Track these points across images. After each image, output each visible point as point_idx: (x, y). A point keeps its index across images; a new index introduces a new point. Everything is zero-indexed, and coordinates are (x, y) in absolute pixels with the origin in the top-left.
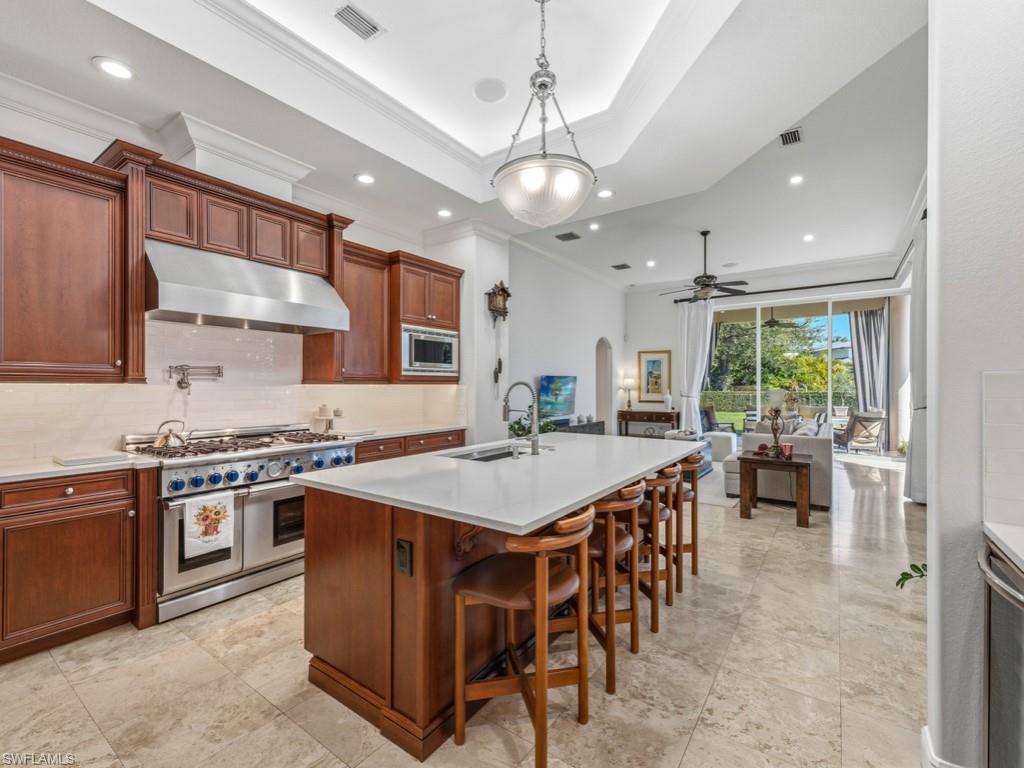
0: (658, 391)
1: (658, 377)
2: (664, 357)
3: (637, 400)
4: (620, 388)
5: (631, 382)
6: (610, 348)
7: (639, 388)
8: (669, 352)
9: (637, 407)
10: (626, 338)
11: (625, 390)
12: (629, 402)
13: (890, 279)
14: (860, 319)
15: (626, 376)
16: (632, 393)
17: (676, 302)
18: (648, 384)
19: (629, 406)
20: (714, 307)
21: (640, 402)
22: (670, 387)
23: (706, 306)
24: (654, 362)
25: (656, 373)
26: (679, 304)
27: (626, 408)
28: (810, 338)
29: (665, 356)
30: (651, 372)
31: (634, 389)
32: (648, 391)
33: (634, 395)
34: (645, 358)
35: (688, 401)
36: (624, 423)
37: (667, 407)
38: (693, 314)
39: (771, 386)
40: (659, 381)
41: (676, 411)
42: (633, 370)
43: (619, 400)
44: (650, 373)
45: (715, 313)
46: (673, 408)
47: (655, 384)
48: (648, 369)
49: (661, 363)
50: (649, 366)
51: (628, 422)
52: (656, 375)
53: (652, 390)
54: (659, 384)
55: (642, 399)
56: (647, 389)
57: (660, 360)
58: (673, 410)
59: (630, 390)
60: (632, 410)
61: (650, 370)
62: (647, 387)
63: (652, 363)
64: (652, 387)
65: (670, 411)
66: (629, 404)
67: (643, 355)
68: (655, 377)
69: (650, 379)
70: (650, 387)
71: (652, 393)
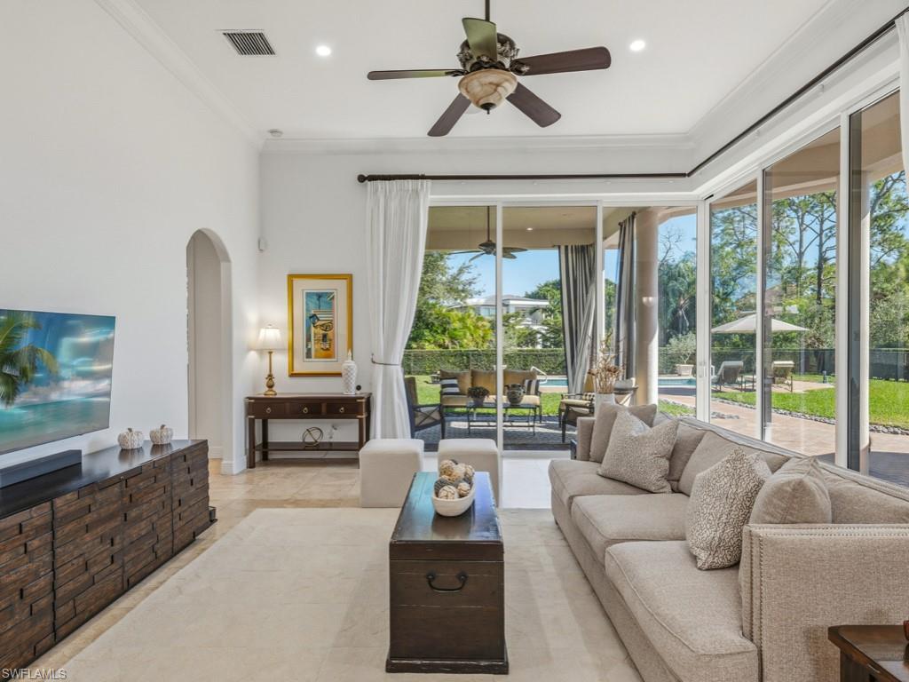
0: (328, 353)
1: (328, 326)
2: (339, 287)
3: (286, 372)
4: (249, 349)
5: (274, 335)
6: (227, 259)
7: (292, 349)
8: (349, 278)
9: (287, 388)
10: (261, 245)
11: (260, 351)
12: (270, 377)
13: (683, 175)
14: (570, 255)
15: (262, 324)
16: (276, 357)
17: (362, 179)
18: (309, 339)
19: (270, 387)
20: (430, 197)
21: (293, 375)
22: (351, 346)
23: (416, 193)
24: (319, 296)
25: (323, 318)
26: (369, 183)
27: (262, 391)
28: (463, 291)
29: (343, 284)
30: (314, 316)
31: (280, 350)
32: (308, 355)
33: (281, 361)
34: (302, 287)
35: (385, 375)
36: (258, 424)
37: (347, 385)
38: (394, 205)
39: (427, 344)
40: (329, 334)
41: (365, 391)
42: (279, 313)
43: (248, 376)
44: (313, 318)
45: (431, 208)
46: (359, 388)
47: (323, 340)
48: (308, 310)
49: (333, 298)
50: (309, 303)
51: (269, 420)
52: (323, 322)
53: (316, 351)
54: (330, 340)
55: (296, 371)
56: (305, 351)
57: (332, 293)
58: (358, 392)
59: (270, 353)
60: (276, 394)
61: (313, 312)
62: (307, 346)
63: (315, 298)
64: (316, 346)
65: (353, 393)
66: (271, 383)
67: (296, 282)
68: (322, 325)
69: (313, 329)
70: (313, 346)
71: (316, 357)
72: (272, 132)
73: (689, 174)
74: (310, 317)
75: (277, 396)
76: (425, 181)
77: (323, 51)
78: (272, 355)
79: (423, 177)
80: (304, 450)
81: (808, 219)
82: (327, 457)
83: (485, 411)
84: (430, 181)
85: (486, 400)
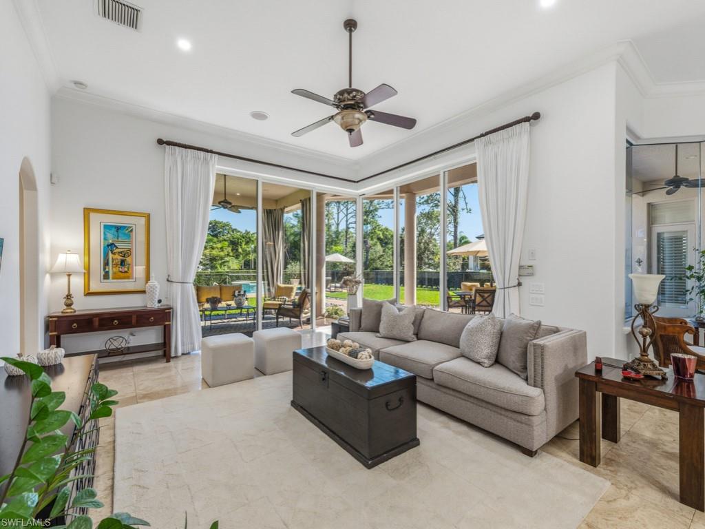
0: (126, 275)
1: (126, 254)
2: (137, 222)
3: (83, 292)
4: (47, 272)
5: (74, 260)
8: (147, 216)
9: (84, 305)
10: (53, 179)
12: (69, 296)
15: (62, 250)
16: (74, 279)
17: (160, 142)
18: (106, 264)
19: (69, 305)
20: (217, 166)
21: (89, 294)
22: (147, 269)
24: (118, 228)
25: (122, 246)
30: (111, 245)
31: (77, 273)
32: (106, 276)
33: (78, 282)
34: (100, 220)
37: (151, 300)
38: (189, 167)
40: (128, 259)
42: (78, 241)
44: (111, 247)
45: (218, 175)
46: (160, 301)
47: (121, 264)
48: (105, 239)
49: (132, 231)
50: (107, 233)
51: (62, 336)
52: (122, 250)
53: (114, 273)
54: (129, 264)
55: (92, 290)
56: (103, 273)
57: (131, 227)
58: (159, 305)
59: (69, 275)
60: (75, 312)
61: (111, 241)
62: (105, 269)
63: (114, 230)
64: (114, 269)
65: (156, 306)
66: (69, 302)
67: (92, 215)
68: (121, 252)
69: (111, 255)
70: (110, 269)
71: (113, 279)
72: (76, 83)
73: (358, 182)
74: (108, 246)
75: (77, 313)
76: (214, 155)
77: (184, 45)
78: (71, 277)
79: (212, 152)
80: (109, 356)
81: (342, 207)
82: (125, 359)
83: (220, 313)
84: (217, 155)
85: (220, 305)
